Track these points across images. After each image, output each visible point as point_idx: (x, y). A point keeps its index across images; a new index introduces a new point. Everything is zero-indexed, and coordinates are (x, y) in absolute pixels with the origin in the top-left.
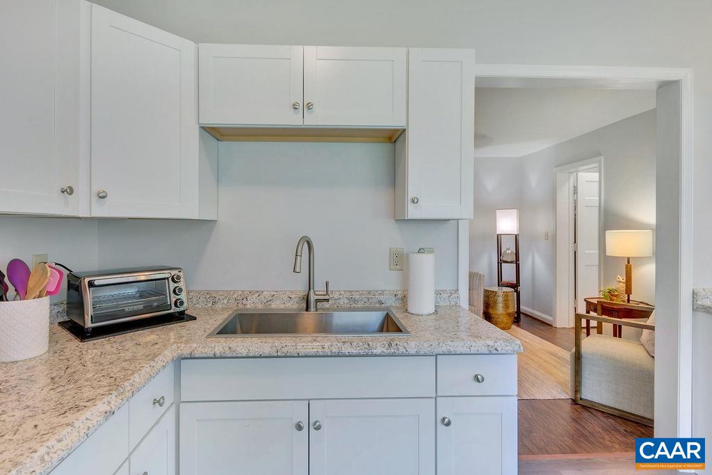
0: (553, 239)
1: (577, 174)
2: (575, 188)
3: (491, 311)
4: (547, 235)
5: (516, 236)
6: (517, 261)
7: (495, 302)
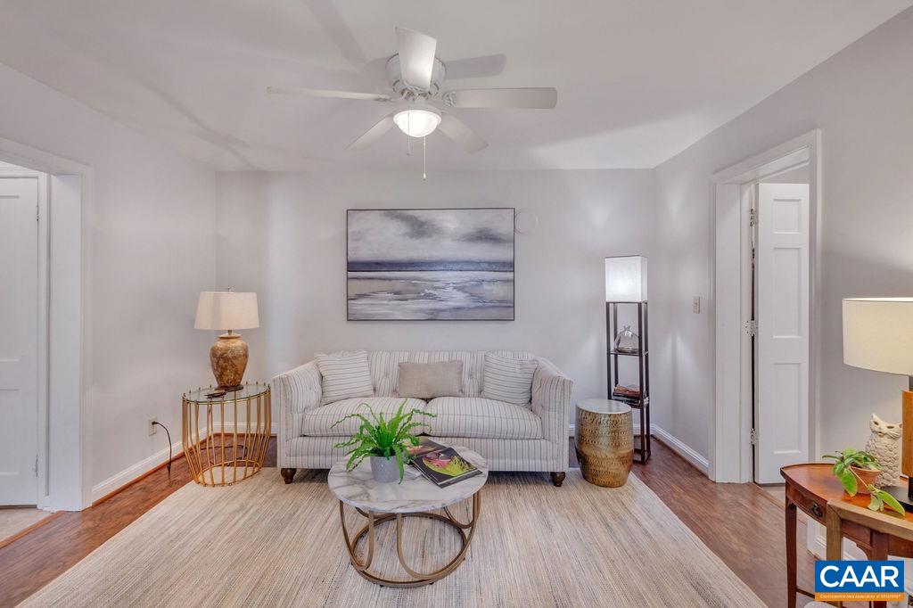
0: (708, 310)
1: (757, 187)
2: (753, 213)
3: (586, 450)
4: (698, 303)
5: (640, 305)
6: (641, 352)
7: (595, 435)
